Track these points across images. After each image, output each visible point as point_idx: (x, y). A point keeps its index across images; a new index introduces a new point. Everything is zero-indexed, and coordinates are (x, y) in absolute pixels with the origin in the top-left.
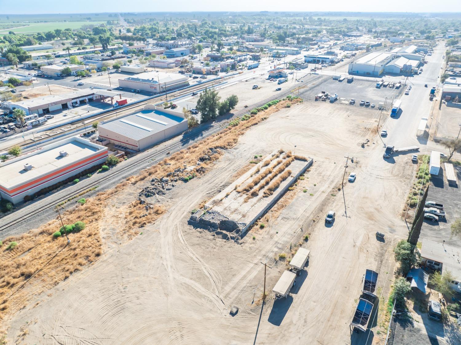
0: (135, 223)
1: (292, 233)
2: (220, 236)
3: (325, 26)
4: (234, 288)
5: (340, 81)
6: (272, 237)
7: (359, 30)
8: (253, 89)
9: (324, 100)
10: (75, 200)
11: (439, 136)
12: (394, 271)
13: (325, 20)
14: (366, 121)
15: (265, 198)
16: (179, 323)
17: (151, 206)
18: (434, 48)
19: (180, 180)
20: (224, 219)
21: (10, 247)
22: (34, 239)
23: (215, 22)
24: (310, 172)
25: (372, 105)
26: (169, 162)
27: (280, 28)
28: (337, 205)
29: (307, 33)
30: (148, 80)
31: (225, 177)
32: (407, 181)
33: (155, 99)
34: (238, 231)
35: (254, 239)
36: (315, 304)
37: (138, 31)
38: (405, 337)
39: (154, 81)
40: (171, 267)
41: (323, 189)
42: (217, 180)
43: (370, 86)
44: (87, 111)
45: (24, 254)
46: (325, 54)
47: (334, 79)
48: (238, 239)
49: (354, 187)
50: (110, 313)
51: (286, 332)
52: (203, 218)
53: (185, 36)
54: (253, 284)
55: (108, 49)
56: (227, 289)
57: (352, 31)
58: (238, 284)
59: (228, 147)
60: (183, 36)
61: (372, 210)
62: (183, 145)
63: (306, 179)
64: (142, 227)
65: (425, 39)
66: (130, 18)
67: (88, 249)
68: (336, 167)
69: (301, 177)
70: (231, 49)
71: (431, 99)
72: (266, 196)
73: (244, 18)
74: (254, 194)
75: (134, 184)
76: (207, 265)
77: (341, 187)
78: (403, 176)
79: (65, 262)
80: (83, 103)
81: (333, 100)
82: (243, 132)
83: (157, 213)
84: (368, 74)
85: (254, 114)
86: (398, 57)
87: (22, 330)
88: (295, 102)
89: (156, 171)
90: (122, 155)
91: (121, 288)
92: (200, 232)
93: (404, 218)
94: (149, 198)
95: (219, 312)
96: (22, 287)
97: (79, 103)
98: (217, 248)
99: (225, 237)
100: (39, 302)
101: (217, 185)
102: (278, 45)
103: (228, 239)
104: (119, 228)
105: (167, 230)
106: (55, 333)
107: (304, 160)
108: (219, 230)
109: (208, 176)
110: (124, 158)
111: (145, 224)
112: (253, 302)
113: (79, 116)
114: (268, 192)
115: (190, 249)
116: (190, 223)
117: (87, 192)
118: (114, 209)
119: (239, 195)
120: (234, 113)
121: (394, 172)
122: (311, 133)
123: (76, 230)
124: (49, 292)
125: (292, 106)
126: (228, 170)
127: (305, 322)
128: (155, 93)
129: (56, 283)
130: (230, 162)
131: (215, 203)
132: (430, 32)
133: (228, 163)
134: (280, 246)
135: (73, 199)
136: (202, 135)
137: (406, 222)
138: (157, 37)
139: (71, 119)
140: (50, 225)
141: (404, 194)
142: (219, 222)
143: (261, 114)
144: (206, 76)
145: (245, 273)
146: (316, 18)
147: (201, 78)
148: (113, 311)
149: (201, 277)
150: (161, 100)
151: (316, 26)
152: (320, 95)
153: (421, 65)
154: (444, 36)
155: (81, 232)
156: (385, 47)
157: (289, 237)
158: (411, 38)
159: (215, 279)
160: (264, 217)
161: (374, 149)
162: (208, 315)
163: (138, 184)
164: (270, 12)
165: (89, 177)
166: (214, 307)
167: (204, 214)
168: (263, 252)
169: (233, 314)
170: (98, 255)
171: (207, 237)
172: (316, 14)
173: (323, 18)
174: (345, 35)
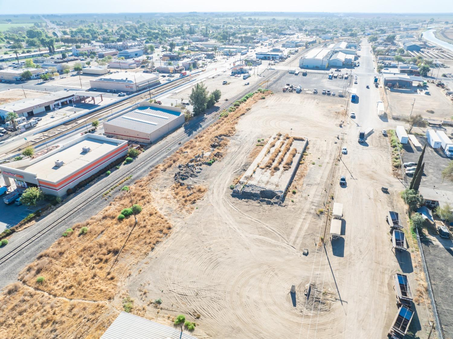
0: (186, 201)
1: (320, 194)
2: (265, 203)
3: (258, 25)
4: (297, 237)
5: (296, 74)
6: (306, 199)
7: (290, 29)
8: (224, 84)
9: (291, 91)
10: (117, 188)
11: (395, 114)
12: (405, 212)
13: (255, 19)
14: (333, 106)
15: (286, 171)
16: (269, 266)
17: (192, 186)
18: (360, 44)
19: (203, 164)
20: (262, 190)
21: (83, 232)
22: (100, 223)
23: (152, 23)
24: (310, 149)
25: (332, 93)
26: (184, 150)
27: (217, 28)
28: (343, 171)
29: (245, 32)
30: (122, 80)
31: (242, 159)
32: (386, 150)
33: (135, 97)
34: (278, 197)
35: (293, 201)
36: (361, 240)
37: (76, 33)
38: (431, 251)
39: (129, 81)
40: (239, 229)
41: (327, 160)
42: (236, 161)
43: (323, 78)
44: (73, 112)
45: (99, 236)
46: (271, 51)
47: (290, 73)
48: (280, 203)
49: (349, 158)
50: (209, 268)
51: (351, 260)
52: (245, 190)
53: (128, 37)
54: (310, 232)
55: (55, 52)
56: (292, 238)
57: (285, 30)
58: (298, 234)
59: (231, 135)
60: (126, 37)
61: (371, 173)
62: (189, 136)
63: (309, 154)
64: (194, 203)
65: (349, 36)
66: (57, 20)
67: (158, 225)
68: (328, 143)
69: (305, 154)
70: (182, 49)
71: (377, 87)
72: (286, 169)
73: (177, 19)
74: (276, 169)
75: (165, 170)
76: (267, 224)
77: (339, 158)
78: (381, 147)
79: (141, 237)
80: (64, 105)
81: (299, 90)
82: (236, 121)
83: (199, 191)
84: (317, 68)
85: (237, 105)
86: (336, 52)
87: (140, 291)
88: (267, 94)
89: (179, 159)
90: (138, 147)
91: (206, 249)
92: (247, 202)
93: (395, 176)
94: (185, 181)
95: (294, 254)
96: (116, 260)
97: (60, 104)
98: (267, 211)
99: (269, 203)
100: (141, 269)
101: (239, 165)
102: (225, 44)
103: (272, 204)
104: (174, 206)
105: (217, 203)
106: (172, 288)
107: (302, 140)
108: (261, 199)
109: (227, 159)
110: (141, 150)
111: (195, 200)
112: (316, 245)
113: (68, 117)
114: (286, 166)
115: (246, 215)
116: (233, 196)
117: (125, 181)
118: (158, 192)
119: (264, 170)
120: (219, 106)
121: (374, 144)
122: (294, 119)
123: (136, 211)
124: (145, 261)
125: (266, 97)
126: (241, 153)
127: (361, 252)
128: (132, 93)
129: (146, 254)
130: (239, 147)
131: (247, 178)
132: (351, 30)
133: (237, 147)
134: (316, 204)
135: (115, 188)
136: (201, 126)
137: (398, 179)
138: (100, 39)
139: (61, 120)
140: (107, 211)
141: (388, 159)
142: (259, 192)
143: (243, 106)
144: (172, 75)
145: (299, 226)
146: (247, 18)
147: (168, 76)
148: (210, 266)
149: (266, 233)
150: (142, 98)
151: (249, 25)
152: (286, 87)
153: (356, 58)
154: (364, 33)
155: (141, 213)
156: (319, 43)
157: (319, 197)
158: (338, 35)
159: (279, 233)
160: (292, 185)
161: (350, 128)
162: (287, 257)
163: (168, 170)
164: (199, 13)
165: (118, 169)
166: (289, 252)
167: (243, 187)
168: (305, 210)
169: (306, 254)
170: (169, 228)
171: (254, 204)
172: (245, 14)
173: (253, 18)
174: (281, 34)
